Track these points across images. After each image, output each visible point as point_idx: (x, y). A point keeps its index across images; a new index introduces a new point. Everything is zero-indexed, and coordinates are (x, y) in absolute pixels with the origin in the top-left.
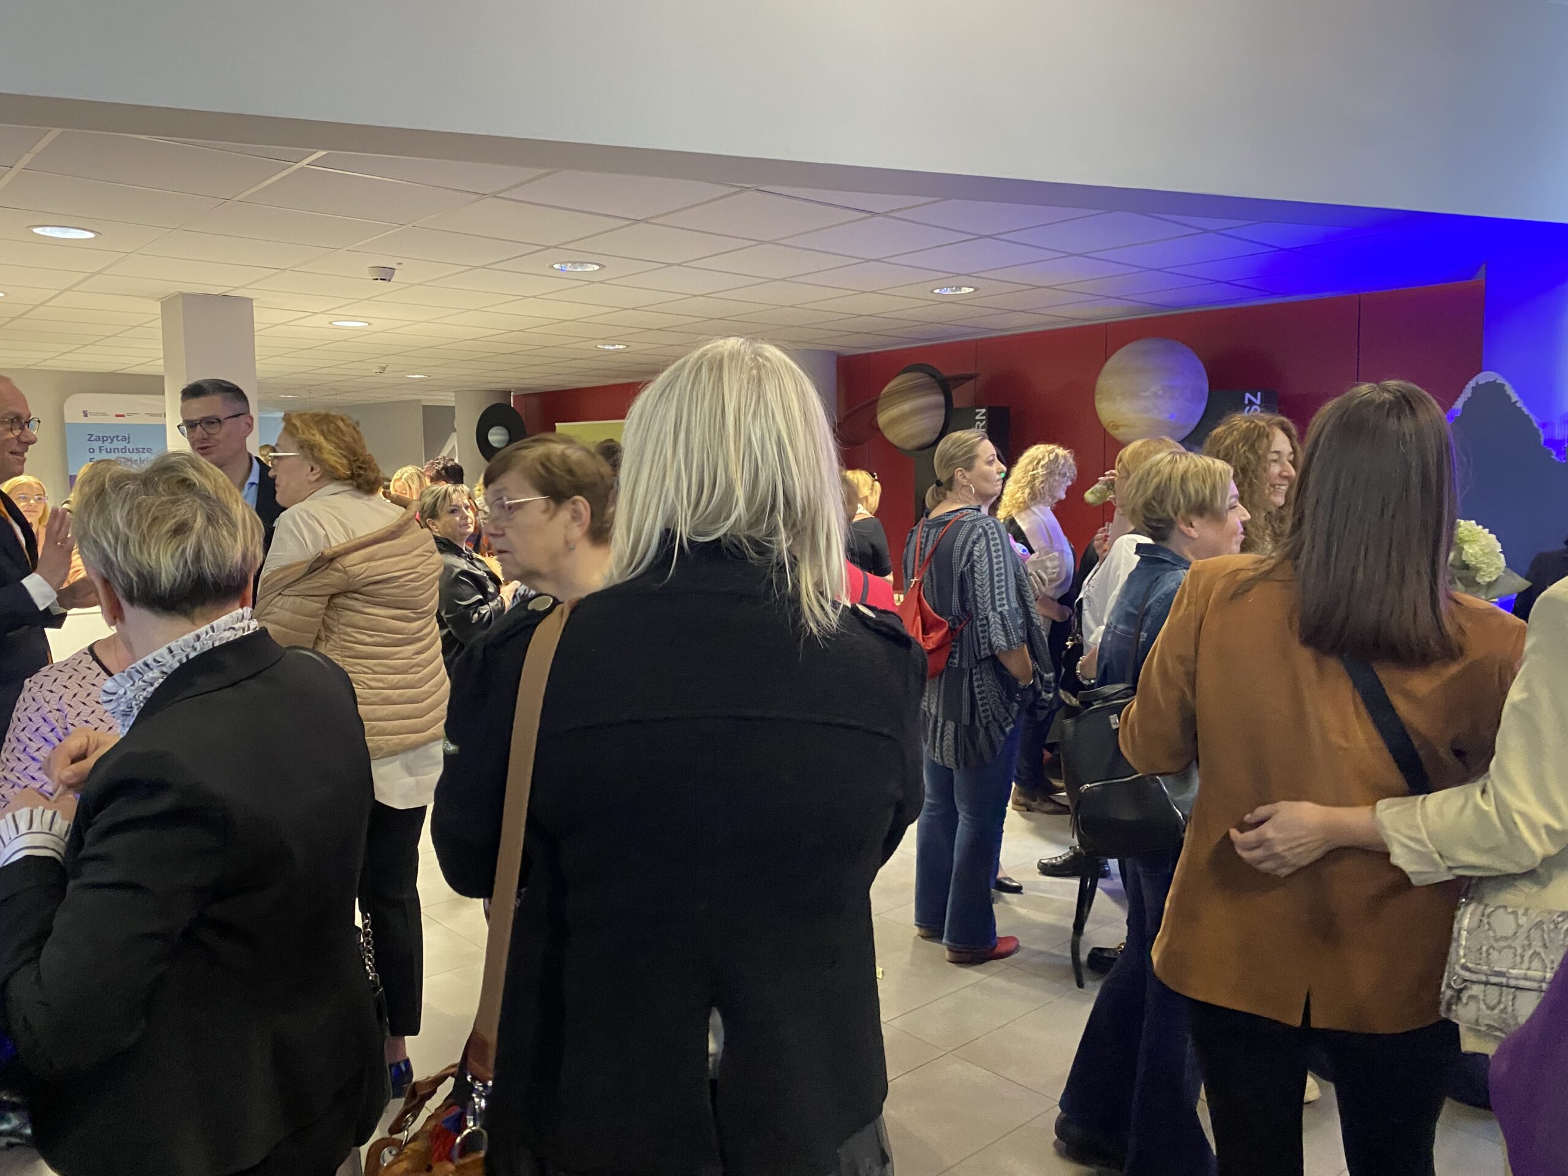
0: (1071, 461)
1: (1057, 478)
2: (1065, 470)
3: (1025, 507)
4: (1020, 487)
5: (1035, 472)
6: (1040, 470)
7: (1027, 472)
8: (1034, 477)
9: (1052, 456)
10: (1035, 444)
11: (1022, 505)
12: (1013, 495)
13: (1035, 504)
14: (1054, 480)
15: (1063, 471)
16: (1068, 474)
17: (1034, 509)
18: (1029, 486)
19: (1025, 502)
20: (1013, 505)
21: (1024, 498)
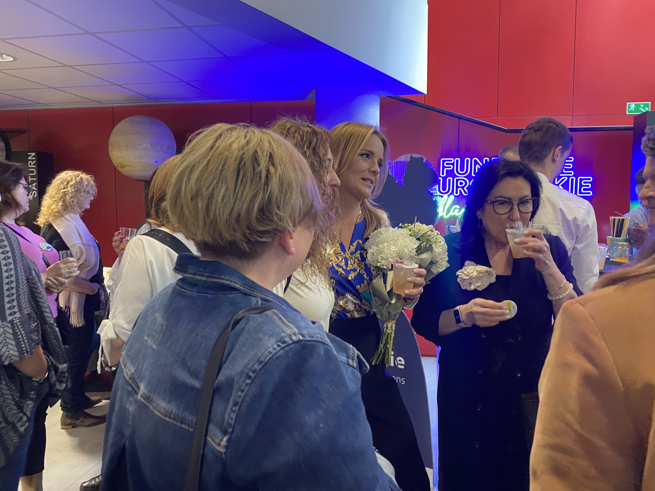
0: (92, 183)
1: (83, 194)
2: (88, 189)
3: (59, 215)
4: (55, 201)
5: (65, 190)
6: (69, 189)
7: (59, 190)
8: (65, 194)
9: (78, 179)
10: (64, 170)
11: (57, 214)
12: (49, 207)
13: (67, 214)
14: (81, 196)
15: (87, 190)
16: (91, 192)
17: (67, 216)
18: (62, 200)
19: (59, 212)
20: (50, 214)
21: (58, 209)
